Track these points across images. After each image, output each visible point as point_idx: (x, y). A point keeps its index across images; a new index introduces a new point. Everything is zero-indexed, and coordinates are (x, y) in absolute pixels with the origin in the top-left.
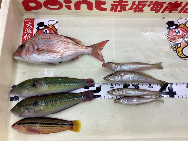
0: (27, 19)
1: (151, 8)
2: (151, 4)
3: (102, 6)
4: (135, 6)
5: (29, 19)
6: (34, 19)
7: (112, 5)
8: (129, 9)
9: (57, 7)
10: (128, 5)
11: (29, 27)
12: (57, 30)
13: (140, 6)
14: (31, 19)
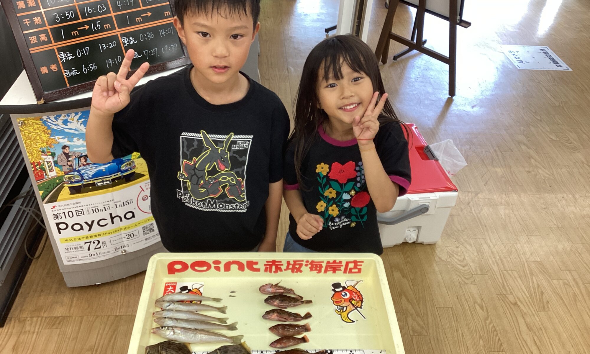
0: (168, 283)
1: (310, 268)
2: (308, 264)
3: (255, 266)
4: (291, 267)
5: (170, 283)
6: (176, 283)
7: (265, 265)
8: (285, 270)
9: (205, 268)
10: (282, 265)
11: (170, 291)
12: (202, 293)
13: (297, 266)
14: (172, 283)
